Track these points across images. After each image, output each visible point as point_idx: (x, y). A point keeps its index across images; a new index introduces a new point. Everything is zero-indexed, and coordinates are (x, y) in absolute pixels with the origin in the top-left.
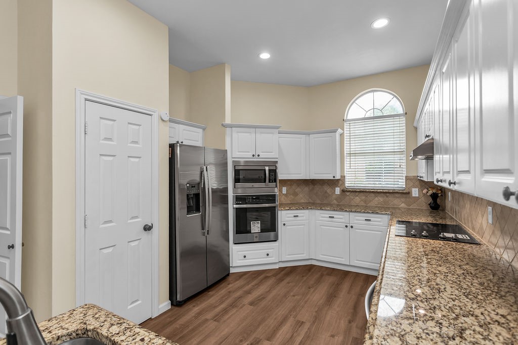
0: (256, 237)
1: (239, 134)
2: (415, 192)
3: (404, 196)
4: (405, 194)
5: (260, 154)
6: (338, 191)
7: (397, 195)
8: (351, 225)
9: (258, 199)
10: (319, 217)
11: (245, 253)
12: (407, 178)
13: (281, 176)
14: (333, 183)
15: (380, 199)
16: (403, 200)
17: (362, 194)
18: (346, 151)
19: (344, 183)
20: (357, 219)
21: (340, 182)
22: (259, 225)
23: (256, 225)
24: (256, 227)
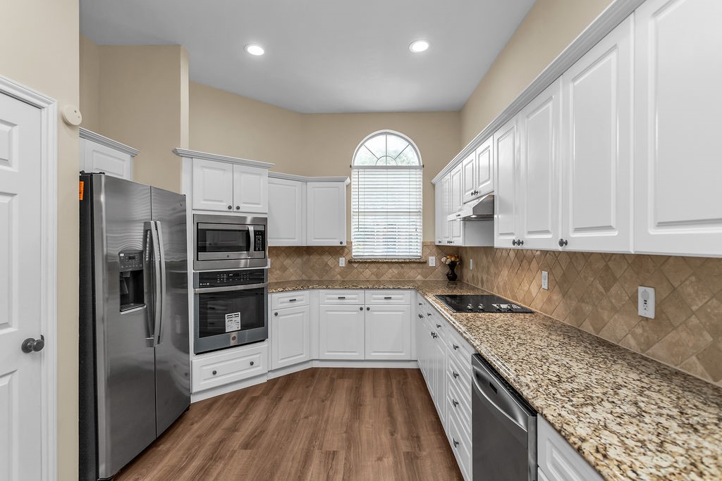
0: (234, 338)
1: (205, 170)
2: (432, 261)
3: (421, 266)
4: (421, 263)
5: (241, 205)
6: (342, 262)
7: (413, 265)
8: (367, 306)
9: (236, 277)
10: (323, 299)
11: (213, 368)
12: (424, 245)
13: (271, 242)
14: (337, 251)
15: (394, 271)
16: (419, 271)
17: (373, 265)
18: (354, 208)
19: (350, 251)
20: (375, 298)
21: (346, 250)
22: (239, 319)
23: (234, 319)
24: (233, 323)
